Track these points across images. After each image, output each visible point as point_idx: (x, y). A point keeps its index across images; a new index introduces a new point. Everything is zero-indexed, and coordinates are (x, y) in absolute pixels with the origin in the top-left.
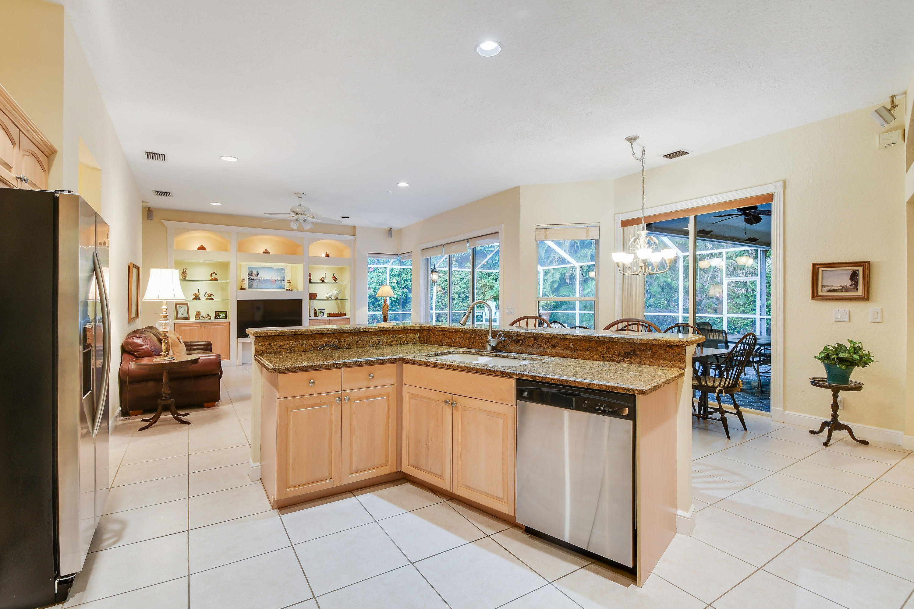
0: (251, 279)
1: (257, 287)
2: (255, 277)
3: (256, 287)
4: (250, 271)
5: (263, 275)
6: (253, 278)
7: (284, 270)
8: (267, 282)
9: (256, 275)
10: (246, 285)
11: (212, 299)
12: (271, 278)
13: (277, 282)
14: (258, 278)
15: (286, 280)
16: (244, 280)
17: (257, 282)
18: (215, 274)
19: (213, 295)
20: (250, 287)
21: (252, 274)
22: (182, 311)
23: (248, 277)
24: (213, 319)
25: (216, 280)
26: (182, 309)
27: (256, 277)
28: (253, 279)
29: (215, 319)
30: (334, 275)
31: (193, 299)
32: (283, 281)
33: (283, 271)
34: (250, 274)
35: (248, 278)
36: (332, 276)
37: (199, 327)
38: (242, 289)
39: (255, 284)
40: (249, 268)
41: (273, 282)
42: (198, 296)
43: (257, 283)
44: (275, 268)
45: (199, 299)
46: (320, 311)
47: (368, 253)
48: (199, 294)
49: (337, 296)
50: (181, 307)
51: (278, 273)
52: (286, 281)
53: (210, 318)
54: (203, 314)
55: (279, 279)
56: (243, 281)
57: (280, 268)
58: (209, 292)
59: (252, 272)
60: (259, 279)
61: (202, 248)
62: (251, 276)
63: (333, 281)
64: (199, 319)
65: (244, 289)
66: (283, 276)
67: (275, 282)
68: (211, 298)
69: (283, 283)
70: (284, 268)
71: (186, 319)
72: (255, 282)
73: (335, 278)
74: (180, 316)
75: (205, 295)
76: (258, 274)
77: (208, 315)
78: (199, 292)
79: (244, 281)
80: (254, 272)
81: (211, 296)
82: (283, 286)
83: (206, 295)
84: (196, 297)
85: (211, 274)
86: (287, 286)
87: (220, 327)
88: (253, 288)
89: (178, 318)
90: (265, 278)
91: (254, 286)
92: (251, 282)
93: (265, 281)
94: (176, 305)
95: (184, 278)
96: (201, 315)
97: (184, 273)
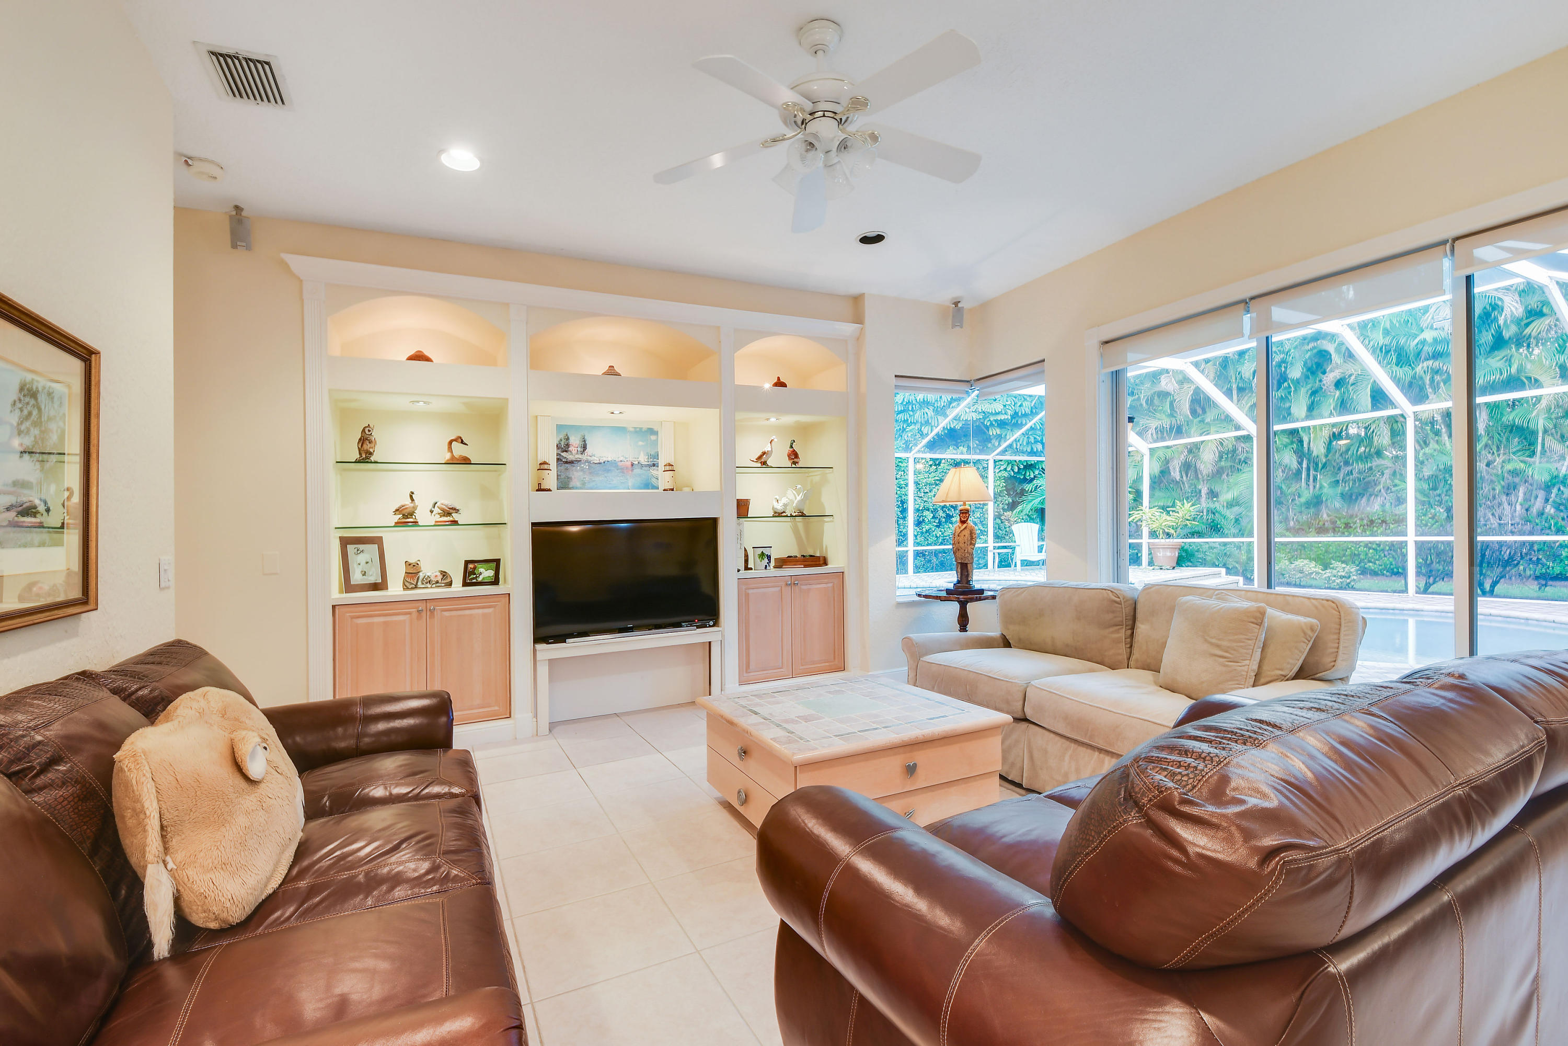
0: (566, 462)
1: (584, 484)
2: (577, 456)
3: (578, 484)
4: (562, 436)
5: (599, 450)
6: (570, 457)
7: (656, 433)
8: (608, 471)
9: (579, 449)
10: (551, 480)
11: (455, 523)
12: (621, 459)
13: (637, 471)
14: (584, 457)
15: (662, 462)
16: (545, 463)
17: (582, 470)
18: (462, 442)
20: (564, 484)
21: (568, 445)
22: (363, 563)
23: (558, 454)
24: (457, 587)
25: (466, 461)
26: (362, 558)
27: (580, 456)
28: (572, 462)
29: (465, 584)
30: (791, 447)
31: (398, 524)
32: (654, 465)
33: (653, 438)
34: (564, 447)
35: (558, 460)
36: (787, 449)
37: (415, 615)
38: (539, 490)
39: (576, 474)
40: (560, 427)
42: (411, 514)
43: (581, 473)
44: (633, 430)
45: (415, 523)
46: (759, 551)
47: (896, 376)
48: (415, 508)
49: (800, 507)
50: (359, 552)
51: (641, 443)
52: (661, 466)
53: (450, 584)
54: (429, 570)
55: (643, 459)
56: (542, 467)
57: (645, 427)
58: (446, 501)
59: (568, 439)
60: (587, 461)
61: (419, 357)
62: (566, 451)
63: (789, 464)
64: (416, 587)
65: (549, 490)
66: (652, 453)
67: (632, 470)
68: (451, 519)
69: (653, 471)
70: (656, 430)
71: (375, 587)
72: (577, 471)
73: (793, 455)
74: (357, 577)
75: (432, 512)
76: (585, 447)
77: (444, 574)
78: (412, 500)
79: (546, 466)
80: (575, 441)
81: (449, 514)
83: (436, 510)
84: (406, 518)
85: (450, 443)
86: (664, 479)
87: (480, 611)
88: (571, 486)
89: (349, 587)
90: (605, 459)
91: (575, 482)
92: (567, 469)
93: (605, 466)
94: (345, 542)
95: (365, 457)
96: (421, 575)
97: (365, 439)
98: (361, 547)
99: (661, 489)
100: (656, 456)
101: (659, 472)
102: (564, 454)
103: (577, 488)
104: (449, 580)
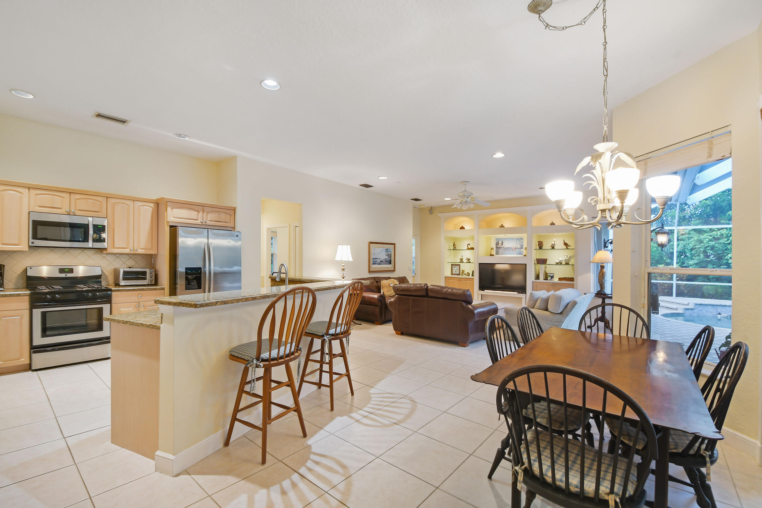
0: (498, 248)
1: (502, 253)
3: (501, 253)
4: (497, 241)
5: (506, 244)
6: (499, 246)
9: (501, 244)
10: (494, 252)
11: (470, 262)
12: (512, 246)
14: (502, 246)
15: (524, 247)
16: (492, 248)
17: (502, 250)
18: (470, 245)
19: (470, 260)
20: (497, 253)
21: (498, 243)
23: (496, 246)
26: (455, 268)
27: (501, 246)
28: (499, 248)
29: (472, 276)
30: (564, 242)
32: (522, 248)
33: (522, 240)
34: (497, 244)
36: (563, 243)
37: (458, 281)
38: (491, 255)
39: (501, 251)
40: (496, 239)
41: (514, 249)
43: (502, 251)
44: (515, 238)
45: (463, 262)
46: (550, 275)
47: (592, 217)
49: (568, 262)
50: (455, 267)
51: (518, 242)
52: (524, 249)
53: (469, 275)
54: (466, 272)
55: (519, 246)
56: (492, 249)
57: (519, 237)
58: (468, 257)
59: (498, 242)
60: (503, 247)
61: (462, 228)
63: (565, 247)
64: (462, 275)
65: (493, 255)
66: (521, 245)
67: (516, 250)
68: (468, 261)
69: (522, 250)
70: (523, 238)
71: (458, 275)
73: (566, 244)
74: (454, 272)
75: (466, 259)
76: (503, 244)
77: (468, 273)
78: (462, 257)
79: (493, 249)
80: (500, 242)
81: (469, 260)
82: (522, 252)
84: (462, 261)
85: (468, 245)
87: (469, 281)
88: (499, 254)
89: (452, 274)
90: (508, 247)
91: (500, 253)
92: (498, 249)
93: (508, 249)
94: (452, 265)
95: (455, 249)
96: (464, 273)
97: (454, 245)
98: (455, 266)
99: (523, 255)
100: (523, 245)
101: (523, 250)
102: (497, 246)
103: (500, 254)
104: (469, 274)
